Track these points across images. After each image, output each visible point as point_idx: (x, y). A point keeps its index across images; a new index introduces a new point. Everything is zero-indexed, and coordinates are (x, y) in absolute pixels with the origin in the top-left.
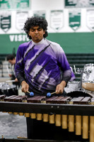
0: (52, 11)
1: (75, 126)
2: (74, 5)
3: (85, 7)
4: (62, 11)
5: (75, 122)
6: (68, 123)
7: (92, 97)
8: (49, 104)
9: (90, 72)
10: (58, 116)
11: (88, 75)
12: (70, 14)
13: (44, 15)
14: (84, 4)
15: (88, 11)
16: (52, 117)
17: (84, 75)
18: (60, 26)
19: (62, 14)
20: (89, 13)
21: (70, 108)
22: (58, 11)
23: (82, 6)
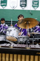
7: (11, 44)
9: (11, 31)
11: (9, 32)
17: (8, 32)
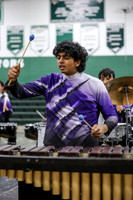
0: (33, 27)
1: (61, 187)
2: (64, 18)
3: (78, 21)
4: (46, 27)
5: (61, 181)
6: (51, 182)
8: (24, 156)
10: (38, 174)
12: (58, 31)
13: (22, 31)
14: (77, 17)
15: (82, 26)
16: (29, 175)
18: (44, 48)
19: (46, 31)
20: (84, 29)
21: (53, 162)
22: (41, 26)
23: (74, 20)
